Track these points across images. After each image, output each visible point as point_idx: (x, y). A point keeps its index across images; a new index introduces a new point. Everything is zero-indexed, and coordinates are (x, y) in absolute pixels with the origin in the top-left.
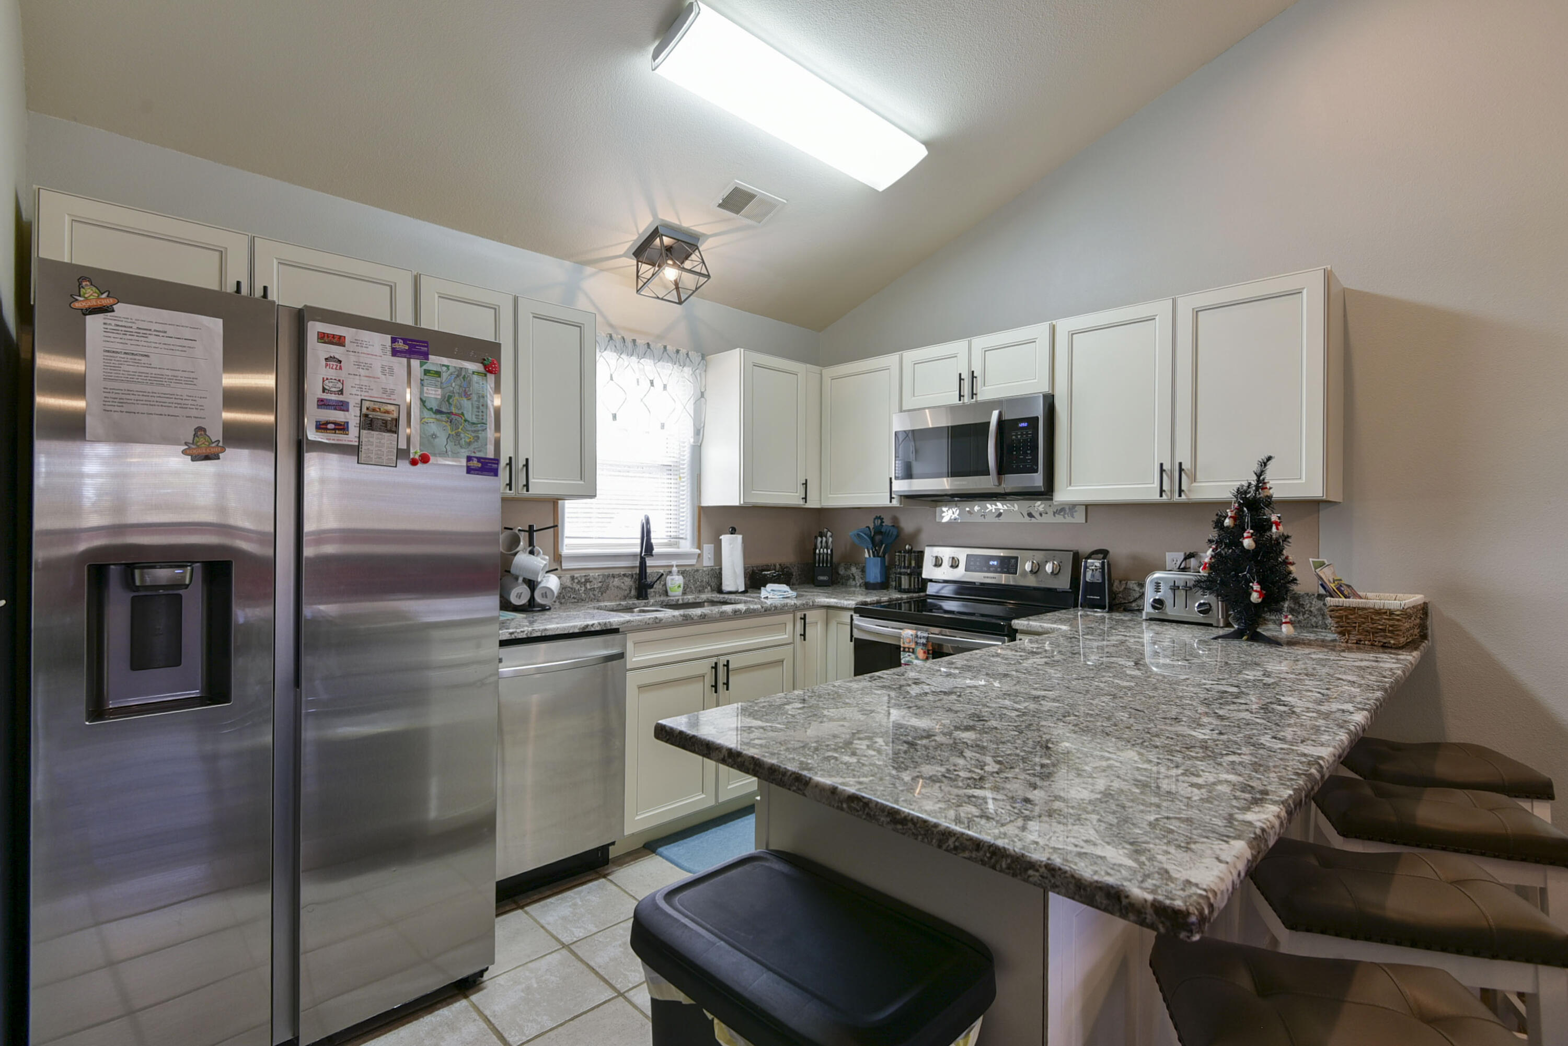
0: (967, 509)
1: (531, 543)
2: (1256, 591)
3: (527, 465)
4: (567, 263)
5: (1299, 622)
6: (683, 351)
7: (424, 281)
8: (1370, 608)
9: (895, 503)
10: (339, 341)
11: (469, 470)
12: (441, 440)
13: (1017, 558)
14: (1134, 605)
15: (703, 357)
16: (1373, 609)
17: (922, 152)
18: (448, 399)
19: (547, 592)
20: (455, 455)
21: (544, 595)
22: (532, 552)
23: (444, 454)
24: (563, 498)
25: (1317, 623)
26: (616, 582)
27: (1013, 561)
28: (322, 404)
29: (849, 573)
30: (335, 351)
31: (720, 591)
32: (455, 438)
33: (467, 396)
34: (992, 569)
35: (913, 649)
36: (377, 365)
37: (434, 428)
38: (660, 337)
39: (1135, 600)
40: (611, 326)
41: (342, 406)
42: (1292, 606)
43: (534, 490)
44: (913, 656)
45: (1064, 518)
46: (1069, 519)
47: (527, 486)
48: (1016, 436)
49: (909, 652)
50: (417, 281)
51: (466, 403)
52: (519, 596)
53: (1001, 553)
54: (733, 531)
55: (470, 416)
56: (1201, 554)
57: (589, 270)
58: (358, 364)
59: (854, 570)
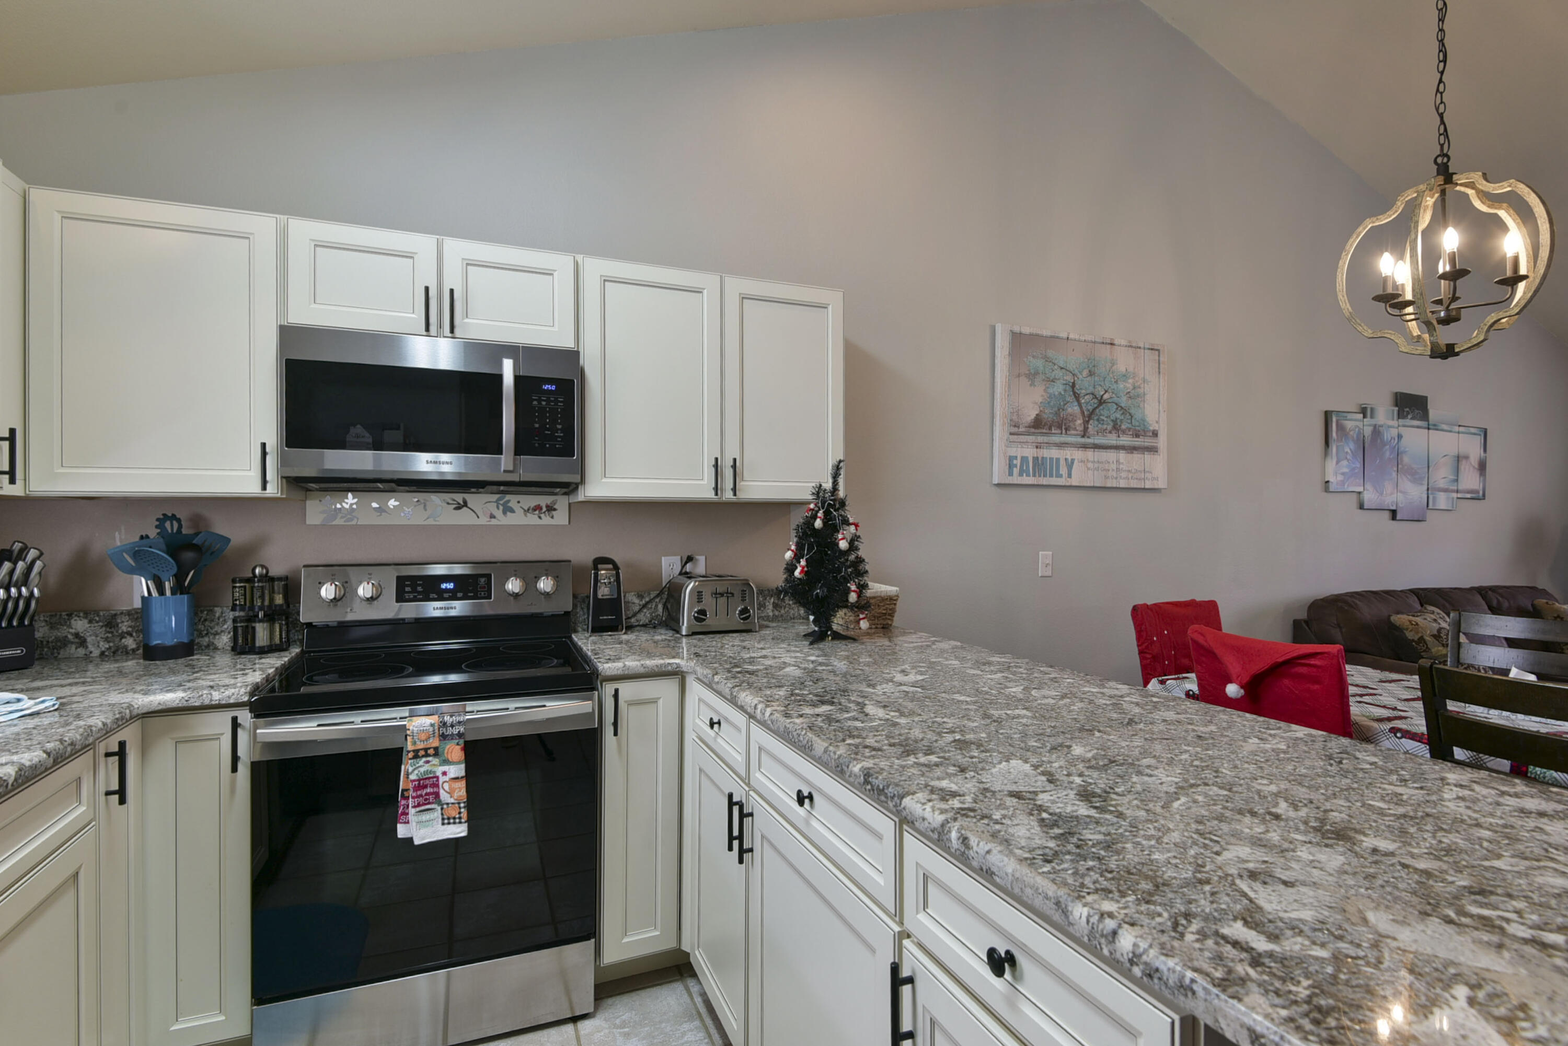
0: (375, 505)
2: (854, 591)
5: (782, 616)
8: (877, 597)
9: (272, 490)
13: (488, 576)
14: (633, 620)
16: (880, 597)
25: (794, 614)
27: (483, 580)
29: (63, 632)
34: (446, 595)
35: (436, 749)
39: (635, 615)
42: (776, 601)
44: (435, 761)
45: (540, 518)
46: (546, 520)
48: (539, 401)
49: (427, 755)
53: (458, 570)
56: (697, 557)
59: (80, 625)
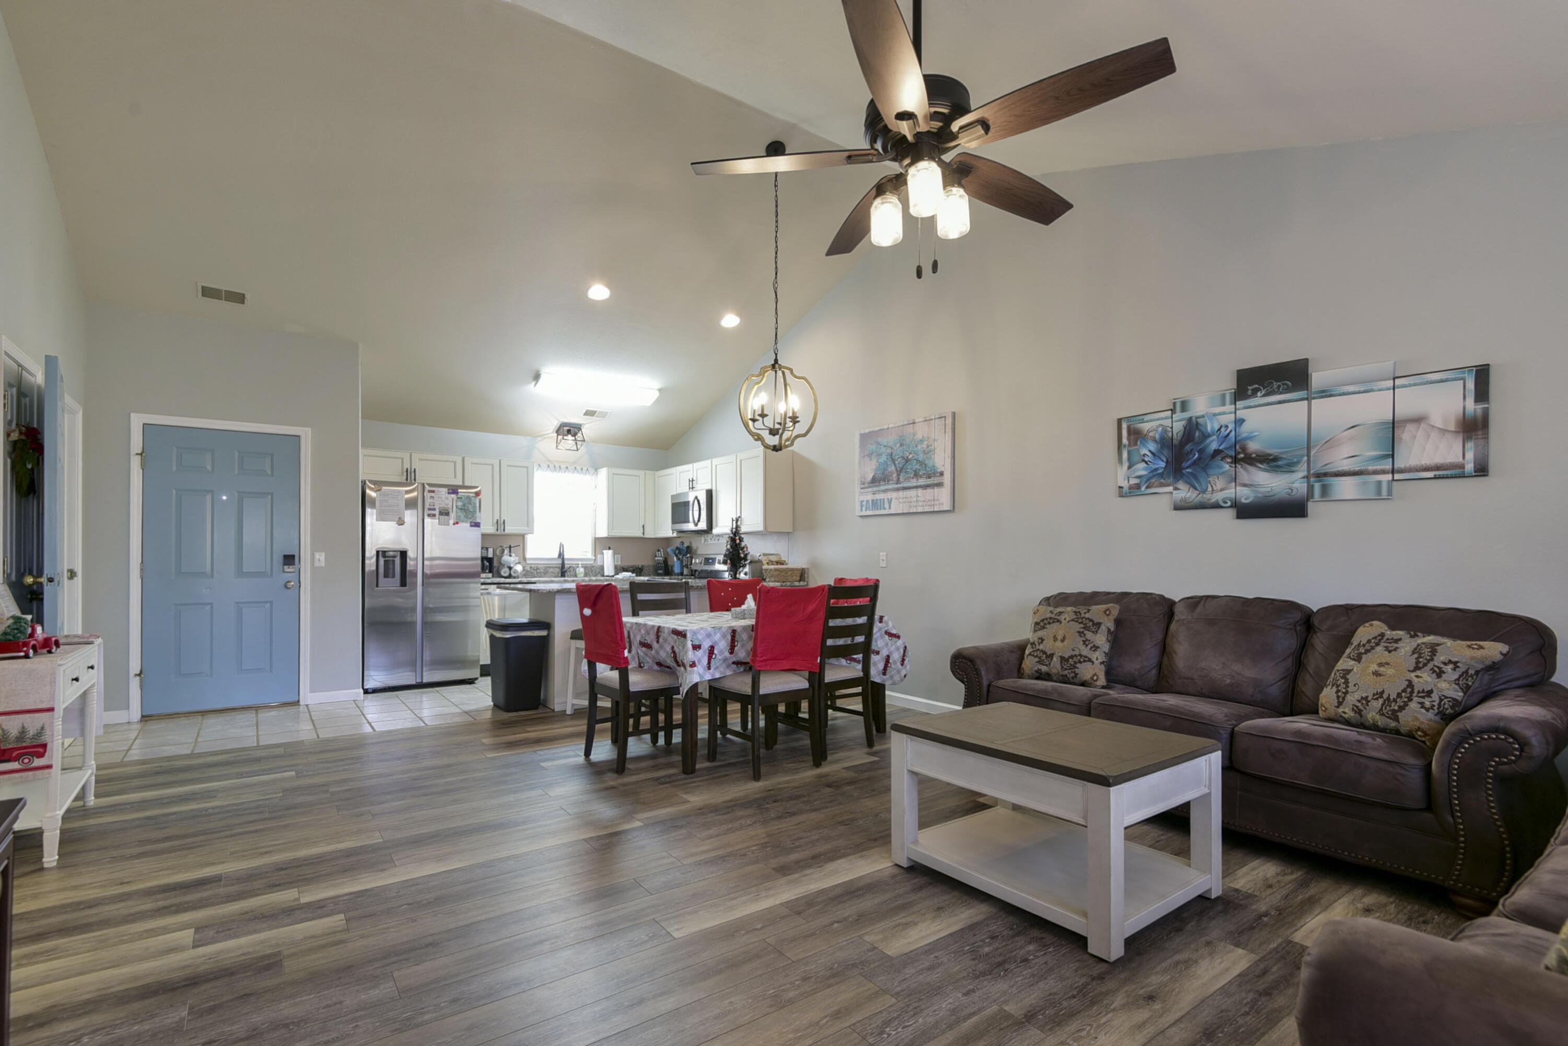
1: (510, 552)
3: (504, 522)
4: (529, 438)
6: (585, 469)
7: (466, 459)
10: (433, 492)
11: (471, 526)
12: (462, 517)
15: (596, 470)
17: (657, 394)
18: (464, 505)
19: (516, 571)
20: (466, 522)
21: (515, 572)
22: (510, 556)
23: (463, 521)
24: (527, 534)
26: (551, 570)
28: (429, 509)
30: (433, 494)
31: (603, 576)
32: (466, 517)
33: (470, 504)
36: (444, 497)
37: (460, 514)
38: (574, 463)
40: (550, 461)
41: (434, 509)
43: (506, 531)
47: (504, 530)
50: (463, 459)
51: (470, 506)
52: (505, 572)
54: (609, 548)
55: (471, 510)
57: (539, 439)
58: (439, 498)
